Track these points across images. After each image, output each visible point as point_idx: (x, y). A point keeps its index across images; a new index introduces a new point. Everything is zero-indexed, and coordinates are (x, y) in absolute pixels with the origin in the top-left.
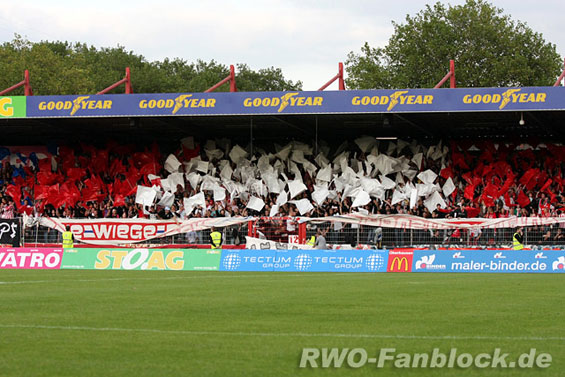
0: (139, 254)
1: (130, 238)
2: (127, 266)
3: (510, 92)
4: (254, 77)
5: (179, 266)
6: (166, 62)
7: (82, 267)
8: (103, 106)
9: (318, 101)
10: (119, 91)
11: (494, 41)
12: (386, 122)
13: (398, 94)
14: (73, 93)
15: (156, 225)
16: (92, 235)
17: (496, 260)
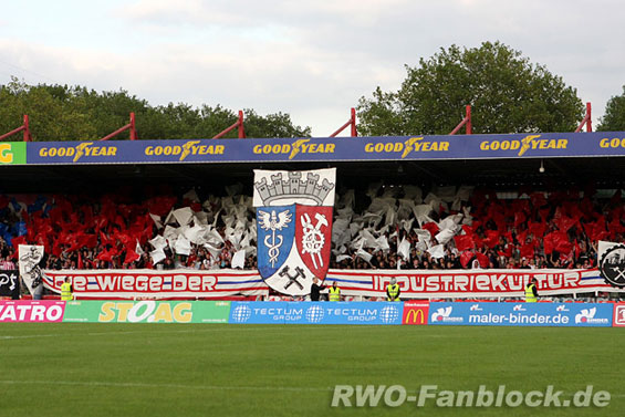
0: (145, 306)
1: (135, 290)
2: (133, 319)
3: (529, 139)
4: (261, 122)
5: (187, 319)
6: (170, 106)
7: (86, 320)
8: (108, 153)
9: (331, 148)
10: (122, 137)
11: (512, 85)
12: (400, 170)
13: (412, 141)
14: (73, 138)
15: (163, 276)
16: (96, 287)
17: (516, 313)
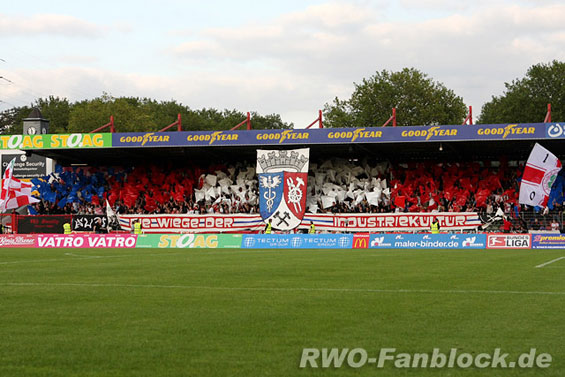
0: (188, 237)
1: (182, 227)
2: (180, 245)
3: (432, 129)
4: (262, 120)
5: (214, 245)
6: (204, 110)
7: (150, 246)
8: (163, 140)
9: (306, 136)
10: (173, 129)
11: (421, 95)
12: (351, 149)
13: (358, 130)
14: (142, 131)
15: (199, 218)
16: (157, 225)
17: (425, 241)
